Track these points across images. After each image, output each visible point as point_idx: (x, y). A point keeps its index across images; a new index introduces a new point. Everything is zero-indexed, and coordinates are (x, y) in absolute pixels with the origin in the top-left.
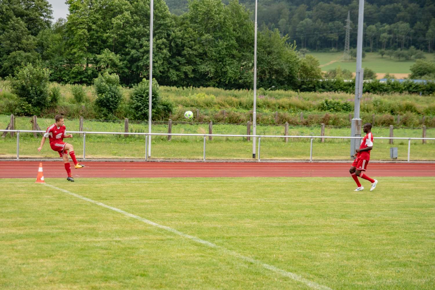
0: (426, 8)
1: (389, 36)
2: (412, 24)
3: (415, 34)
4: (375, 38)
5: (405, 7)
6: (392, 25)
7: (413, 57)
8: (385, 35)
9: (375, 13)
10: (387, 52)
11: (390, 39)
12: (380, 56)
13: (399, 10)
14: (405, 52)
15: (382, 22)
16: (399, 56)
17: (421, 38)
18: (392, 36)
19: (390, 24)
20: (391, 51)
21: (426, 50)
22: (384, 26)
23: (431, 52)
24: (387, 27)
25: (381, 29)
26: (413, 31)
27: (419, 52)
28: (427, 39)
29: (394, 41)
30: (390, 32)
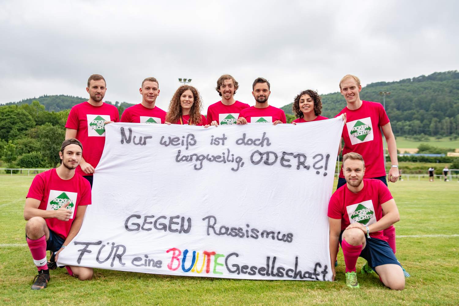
0: (430, 112)
1: (409, 128)
2: (422, 121)
3: (424, 127)
4: (401, 129)
5: (418, 112)
6: (411, 122)
7: (423, 139)
8: (407, 127)
9: (401, 115)
10: (409, 136)
11: (410, 129)
12: (405, 139)
13: (414, 114)
14: (419, 136)
15: (405, 120)
16: (415, 138)
17: (427, 129)
18: (410, 128)
19: (409, 121)
20: (410, 136)
21: (430, 135)
22: (406, 123)
23: (433, 136)
24: (408, 123)
25: (405, 124)
26: (422, 125)
27: (427, 136)
28: (430, 129)
29: (412, 131)
30: (410, 126)
